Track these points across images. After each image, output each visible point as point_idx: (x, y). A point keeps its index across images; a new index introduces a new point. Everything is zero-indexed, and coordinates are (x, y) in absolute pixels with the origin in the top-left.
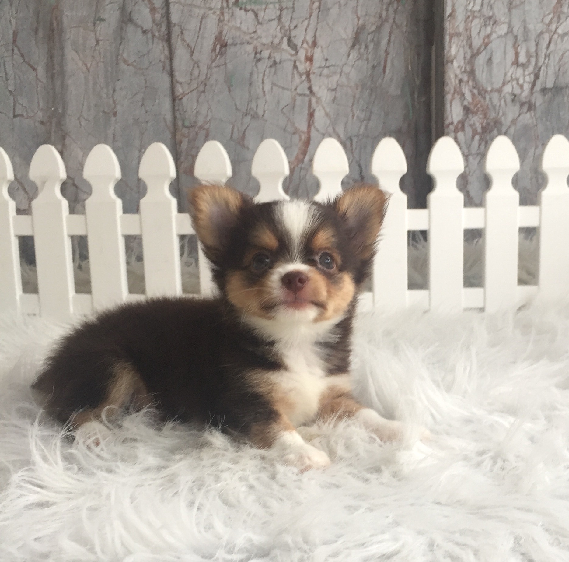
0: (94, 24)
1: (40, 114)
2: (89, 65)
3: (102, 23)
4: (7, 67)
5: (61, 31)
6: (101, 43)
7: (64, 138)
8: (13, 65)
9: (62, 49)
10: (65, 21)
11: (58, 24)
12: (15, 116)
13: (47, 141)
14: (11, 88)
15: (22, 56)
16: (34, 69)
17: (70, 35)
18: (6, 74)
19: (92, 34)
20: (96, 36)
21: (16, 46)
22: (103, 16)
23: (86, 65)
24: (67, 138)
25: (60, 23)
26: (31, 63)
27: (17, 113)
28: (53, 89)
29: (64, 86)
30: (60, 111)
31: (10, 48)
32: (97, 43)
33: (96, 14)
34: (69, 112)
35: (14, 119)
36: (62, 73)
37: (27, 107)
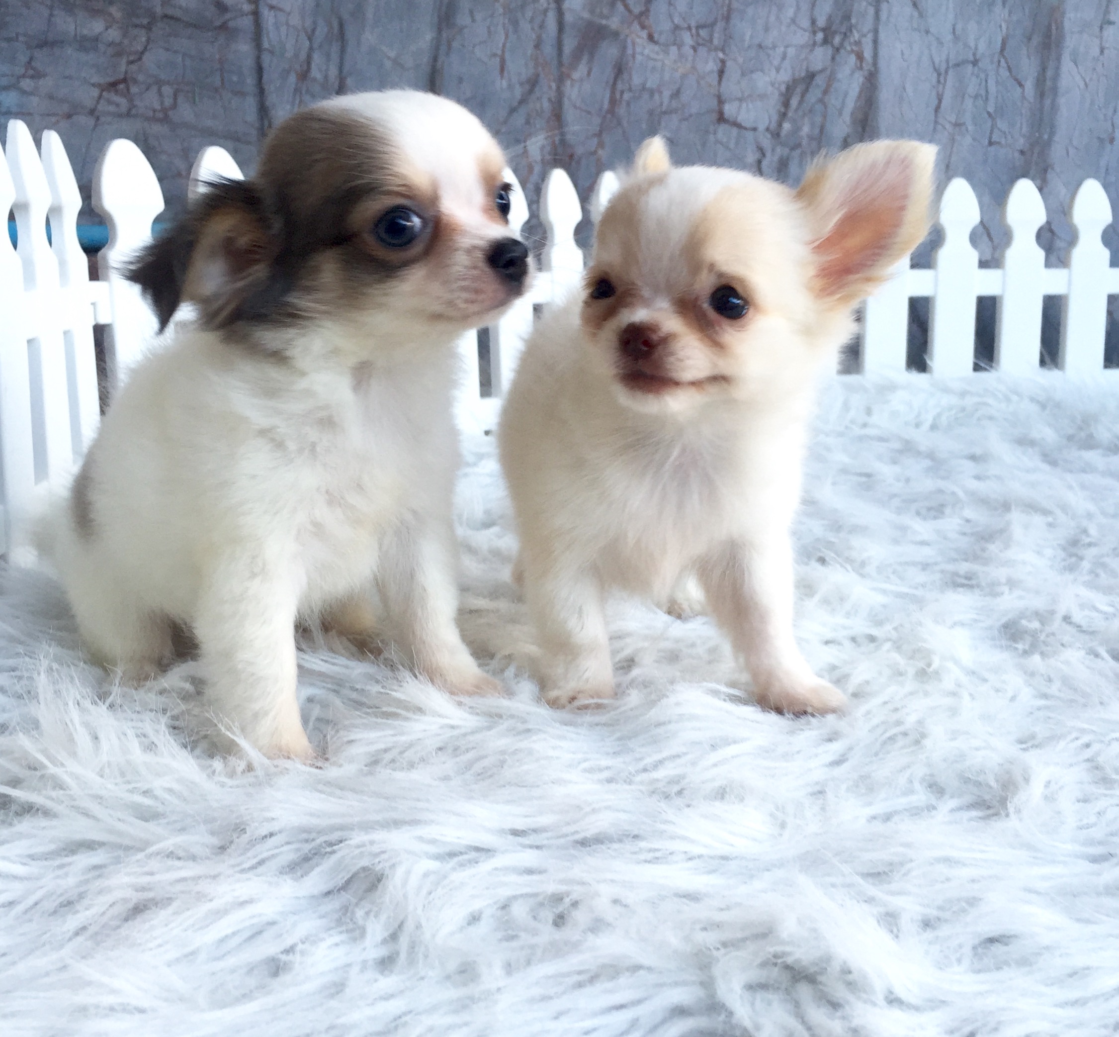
0: (1101, 28)
1: (1022, 141)
2: (1087, 80)
3: (1111, 27)
4: (989, 81)
5: (1061, 38)
6: (1106, 51)
7: (1045, 171)
8: (997, 82)
9: (1059, 59)
10: (1067, 25)
11: (1057, 29)
12: (991, 143)
13: (1024, 175)
14: (991, 110)
15: (1009, 69)
16: (1021, 85)
17: (1070, 42)
18: (987, 92)
19: (1097, 41)
20: (1101, 44)
21: (1004, 57)
22: (1112, 18)
23: (1085, 81)
24: (1049, 170)
25: (1060, 27)
26: (1019, 77)
27: (993, 140)
28: (1041, 110)
29: (1054, 107)
30: (1046, 137)
31: (996, 60)
32: (1102, 51)
33: (1105, 15)
34: (1056, 138)
35: (989, 149)
36: (1055, 90)
37: (1007, 133)
